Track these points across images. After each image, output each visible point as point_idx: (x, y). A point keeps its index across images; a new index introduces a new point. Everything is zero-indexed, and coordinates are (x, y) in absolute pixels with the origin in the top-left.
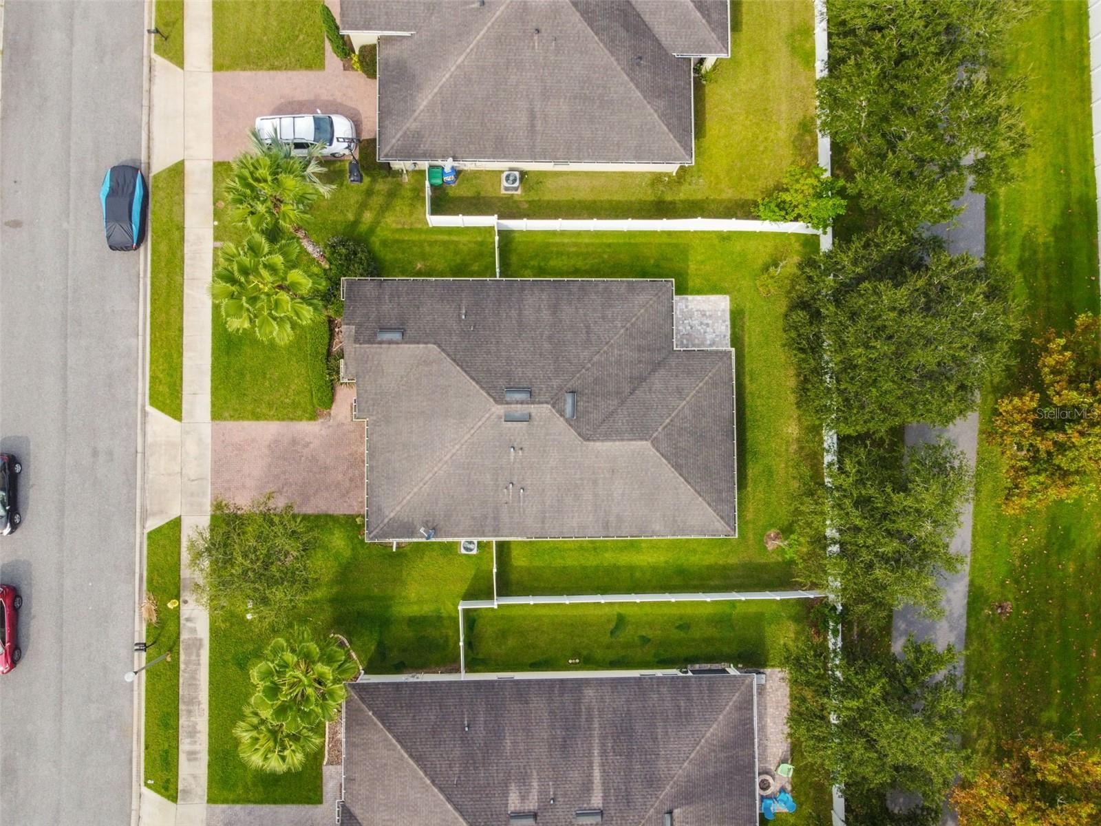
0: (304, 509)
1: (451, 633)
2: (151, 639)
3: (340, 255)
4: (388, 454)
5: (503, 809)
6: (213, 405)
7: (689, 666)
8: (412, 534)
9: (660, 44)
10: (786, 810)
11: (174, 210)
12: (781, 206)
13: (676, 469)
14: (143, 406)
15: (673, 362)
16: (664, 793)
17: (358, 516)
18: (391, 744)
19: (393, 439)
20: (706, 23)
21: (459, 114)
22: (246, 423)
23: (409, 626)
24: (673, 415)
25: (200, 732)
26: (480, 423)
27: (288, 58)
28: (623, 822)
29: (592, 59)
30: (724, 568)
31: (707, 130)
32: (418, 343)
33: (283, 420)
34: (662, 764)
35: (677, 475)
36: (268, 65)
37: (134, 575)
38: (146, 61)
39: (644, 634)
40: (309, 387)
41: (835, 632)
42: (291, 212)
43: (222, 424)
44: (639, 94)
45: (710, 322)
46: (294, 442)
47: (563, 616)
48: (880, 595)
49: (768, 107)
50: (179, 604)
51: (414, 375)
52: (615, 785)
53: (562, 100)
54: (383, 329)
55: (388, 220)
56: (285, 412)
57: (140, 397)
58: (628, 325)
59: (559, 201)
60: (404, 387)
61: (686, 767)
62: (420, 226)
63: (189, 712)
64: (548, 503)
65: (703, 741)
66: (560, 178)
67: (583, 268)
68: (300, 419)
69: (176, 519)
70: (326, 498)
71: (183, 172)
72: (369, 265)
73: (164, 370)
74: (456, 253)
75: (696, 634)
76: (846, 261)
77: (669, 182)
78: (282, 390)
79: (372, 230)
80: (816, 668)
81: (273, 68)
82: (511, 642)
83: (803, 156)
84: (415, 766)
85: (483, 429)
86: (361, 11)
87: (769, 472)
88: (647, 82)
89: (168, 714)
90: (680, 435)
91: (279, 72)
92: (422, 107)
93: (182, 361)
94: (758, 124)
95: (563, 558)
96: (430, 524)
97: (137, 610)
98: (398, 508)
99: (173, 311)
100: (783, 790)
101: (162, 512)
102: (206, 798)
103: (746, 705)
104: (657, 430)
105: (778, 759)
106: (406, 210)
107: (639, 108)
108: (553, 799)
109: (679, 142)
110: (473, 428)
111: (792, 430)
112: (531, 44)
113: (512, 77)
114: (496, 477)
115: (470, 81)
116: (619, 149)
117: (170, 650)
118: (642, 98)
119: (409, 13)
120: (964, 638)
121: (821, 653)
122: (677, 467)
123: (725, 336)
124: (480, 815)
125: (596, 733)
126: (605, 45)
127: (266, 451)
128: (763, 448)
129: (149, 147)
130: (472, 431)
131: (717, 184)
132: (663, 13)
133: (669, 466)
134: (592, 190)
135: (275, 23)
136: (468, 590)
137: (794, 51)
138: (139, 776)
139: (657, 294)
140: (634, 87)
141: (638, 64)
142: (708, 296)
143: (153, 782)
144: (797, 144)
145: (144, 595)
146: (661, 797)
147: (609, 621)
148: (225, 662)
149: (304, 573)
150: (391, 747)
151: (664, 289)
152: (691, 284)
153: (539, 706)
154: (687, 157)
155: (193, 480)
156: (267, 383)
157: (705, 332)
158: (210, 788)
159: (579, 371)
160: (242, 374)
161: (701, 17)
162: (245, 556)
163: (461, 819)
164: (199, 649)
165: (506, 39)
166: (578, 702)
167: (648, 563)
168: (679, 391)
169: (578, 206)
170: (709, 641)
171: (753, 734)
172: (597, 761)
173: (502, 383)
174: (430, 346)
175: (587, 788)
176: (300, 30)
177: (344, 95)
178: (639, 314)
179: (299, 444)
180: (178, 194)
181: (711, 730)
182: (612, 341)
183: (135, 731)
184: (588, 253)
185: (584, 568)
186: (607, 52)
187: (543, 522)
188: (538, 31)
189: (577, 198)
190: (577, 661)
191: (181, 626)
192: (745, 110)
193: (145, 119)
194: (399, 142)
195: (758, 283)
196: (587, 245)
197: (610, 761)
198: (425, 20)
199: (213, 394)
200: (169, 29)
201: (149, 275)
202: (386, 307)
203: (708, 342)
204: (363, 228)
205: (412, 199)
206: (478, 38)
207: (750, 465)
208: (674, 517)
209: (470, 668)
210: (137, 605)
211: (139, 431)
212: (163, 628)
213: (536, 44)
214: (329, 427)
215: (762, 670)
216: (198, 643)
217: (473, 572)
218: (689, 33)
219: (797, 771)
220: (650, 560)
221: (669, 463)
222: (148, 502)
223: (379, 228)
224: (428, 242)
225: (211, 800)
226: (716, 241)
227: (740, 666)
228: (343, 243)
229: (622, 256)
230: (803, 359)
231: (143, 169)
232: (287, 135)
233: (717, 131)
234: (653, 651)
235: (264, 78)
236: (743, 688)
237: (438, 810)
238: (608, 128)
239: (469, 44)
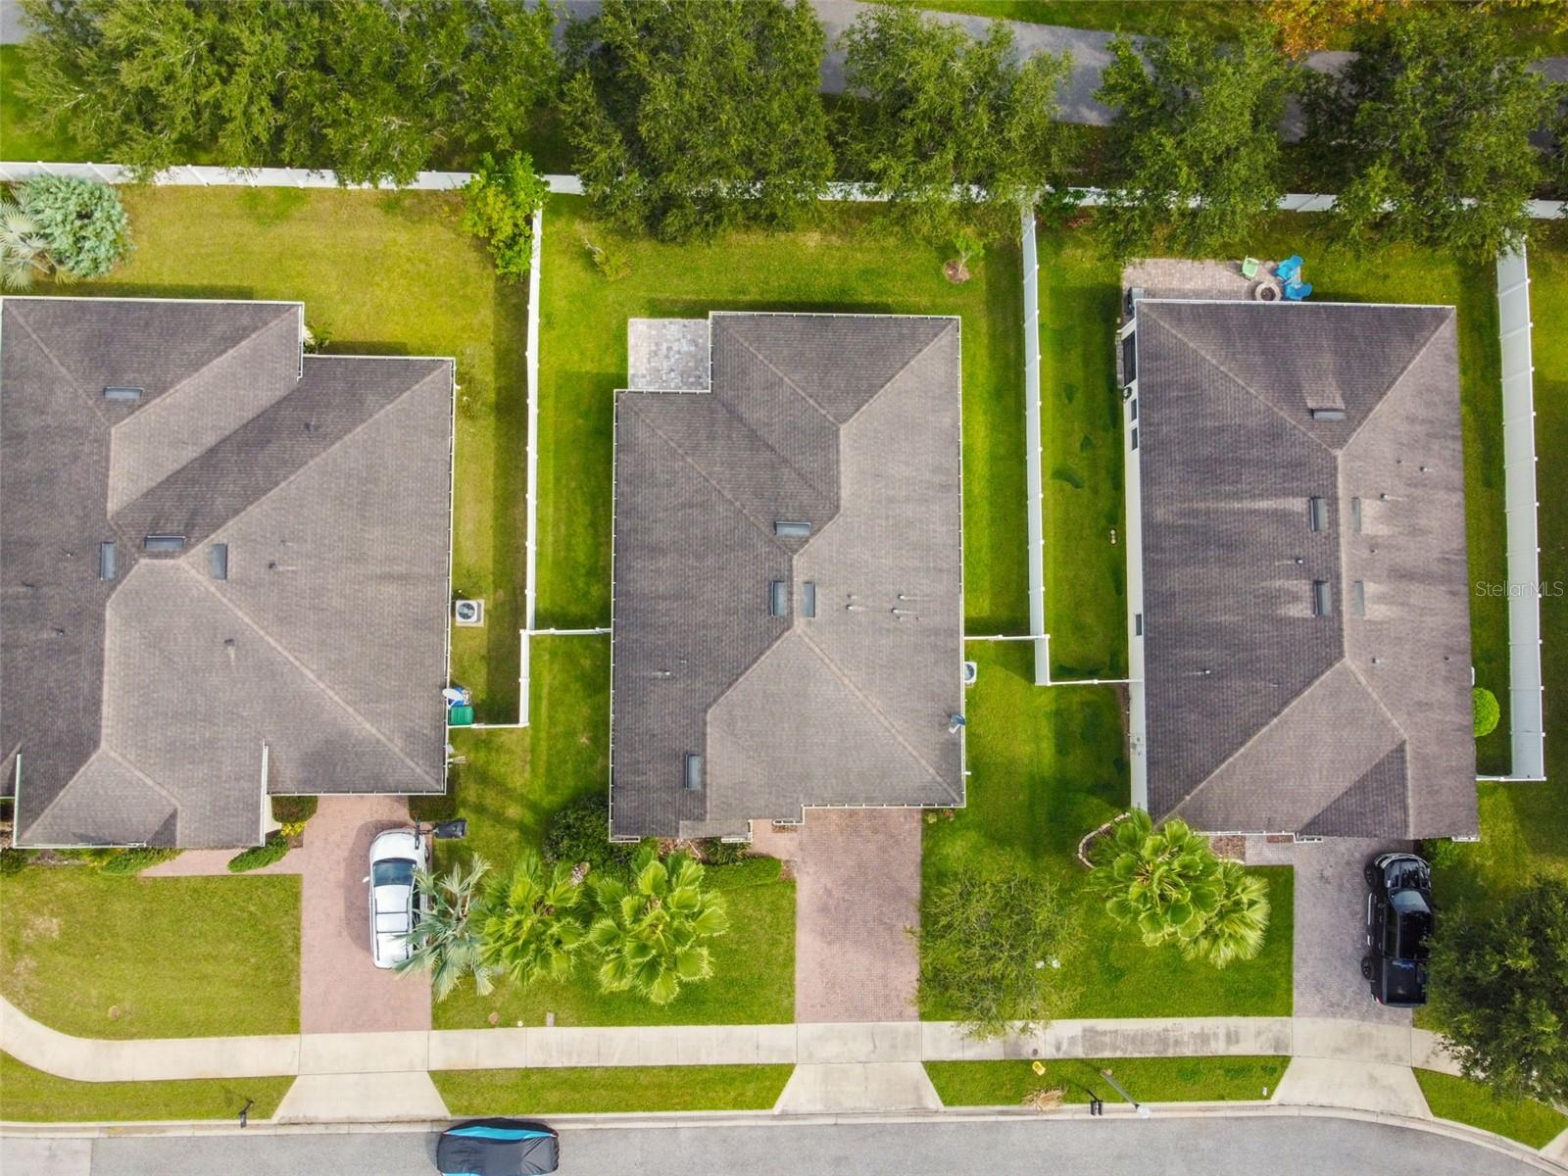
0: (914, 895)
1: (1076, 699)
2: (1084, 1096)
3: (570, 847)
4: (852, 777)
5: (1310, 624)
6: (773, 1021)
7: (1120, 387)
8: (956, 745)
9: (285, 398)
10: (1299, 270)
11: (501, 1082)
12: (512, 242)
13: (876, 393)
14: (774, 1117)
15: (728, 394)
16: (1289, 419)
17: (924, 821)
18: (1227, 770)
19: (830, 769)
20: (258, 333)
21: (384, 679)
22: (798, 976)
23: (1068, 754)
24: (803, 395)
25: (1203, 1029)
26: (817, 650)
27: (283, 927)
28: (1325, 471)
29: (311, 491)
30: (993, 337)
31: (395, 340)
32: (704, 734)
33: (794, 924)
34: (1252, 422)
35: (882, 391)
36: (291, 955)
37: (1001, 1123)
38: (282, 1131)
39: (1078, 445)
40: (751, 890)
41: (1079, 196)
42: (558, 889)
43: (798, 1008)
44: (359, 429)
45: (665, 345)
46: (824, 909)
47: (1055, 550)
48: (1039, 133)
49: (363, 255)
50: (1040, 1061)
51: (746, 740)
52: (1278, 481)
53: (367, 536)
54: (685, 781)
55: (518, 784)
56: (783, 923)
57: (760, 1123)
58: (680, 451)
59: (495, 547)
60: (763, 754)
61: (1256, 391)
62: (528, 739)
63: (1177, 1043)
64: (917, 563)
65: (1222, 368)
66: (463, 544)
67: (589, 516)
68: (793, 903)
69: (925, 1068)
70: (900, 865)
71: (446, 1072)
72: (585, 808)
73: (725, 1091)
74: (566, 689)
75: (1078, 375)
76: (603, 156)
77: (470, 396)
78: (754, 927)
79: (533, 807)
80: (1131, 220)
81: (296, 948)
82: (1089, 619)
83: (433, 211)
84: (1256, 737)
85: (823, 646)
86: (233, 816)
87: (867, 274)
88: (341, 417)
89: (1179, 1071)
90: (830, 387)
91: (303, 939)
92: (374, 731)
93: (713, 1066)
94: (388, 270)
95: (979, 550)
96: (944, 721)
97: (1045, 1117)
98: (924, 763)
99: (644, 1079)
100: (1274, 272)
101: (917, 1088)
102: (1284, 1018)
103: (1174, 312)
104: (825, 416)
105: (1235, 276)
106: (505, 758)
107: (378, 429)
108: (1297, 560)
109: (423, 378)
110: (822, 660)
111: (812, 240)
112: (290, 575)
113: (334, 604)
114: (884, 632)
115: (339, 662)
116: (434, 460)
117: (1098, 1070)
118: (364, 425)
119: (237, 748)
120: (1080, 31)
121: (1110, 214)
122: (872, 391)
123: (685, 326)
124: (1317, 653)
125: (1212, 505)
126: (291, 473)
127: (836, 947)
128: (836, 281)
129: (409, 1122)
130: (827, 660)
131: (472, 330)
132: (242, 392)
133: (871, 401)
134: (481, 502)
135: (231, 946)
136: (1022, 676)
137: (281, 216)
138: (1257, 1108)
139: (636, 413)
140: (350, 436)
141: (317, 428)
142: (629, 347)
143: (1265, 1089)
144: (416, 218)
145: (1026, 1108)
146: (1294, 423)
147: (1062, 490)
148: (1113, 997)
149: (1013, 884)
150: (1231, 769)
151: (629, 403)
152: (613, 370)
153: (1176, 579)
154: (444, 367)
155: (875, 1046)
156: (745, 948)
157: (679, 352)
158: (1272, 1014)
159: (746, 517)
160: (732, 983)
161: (248, 340)
162: (992, 959)
163: (1323, 678)
164: (1097, 1032)
165: (282, 611)
166: (1172, 529)
167: (987, 436)
168: (769, 386)
169: (501, 521)
170: (1087, 360)
171: (1210, 305)
172: (1247, 504)
173: (762, 620)
174: (709, 717)
175: (1282, 517)
176: (242, 910)
177: (338, 846)
178: (665, 437)
179: (826, 904)
180: (478, 1078)
181: (1208, 357)
182: (704, 473)
183: (1201, 1114)
184: (568, 509)
185: (993, 520)
186: (301, 471)
187: (941, 570)
188: (271, 566)
189: (491, 523)
190: (1113, 532)
191: (1067, 1057)
192: (367, 288)
193: (368, 1129)
194: (421, 762)
195: (612, 279)
196: (557, 509)
197: (1248, 487)
198: (247, 726)
199: (757, 1022)
200: (236, 1098)
201: (592, 1115)
202: (653, 781)
203: (693, 348)
204: (529, 818)
205: (489, 750)
206: (279, 648)
207: (858, 298)
208: (934, 398)
209: (1123, 672)
210: (1039, 1118)
211: (807, 1122)
212: (1069, 1081)
213: (290, 568)
214: (804, 862)
215: (1125, 293)
216: (1088, 1034)
217: (998, 668)
218: (269, 358)
219: (1252, 253)
220: (982, 434)
221: (867, 401)
222: (904, 1107)
223: (530, 796)
224: (550, 728)
225: (1288, 1012)
226: (554, 334)
227: (1119, 321)
228: (554, 845)
229: (574, 462)
230: (730, 220)
231: (440, 1129)
232: (402, 922)
233: (397, 327)
234: (1101, 433)
235: (311, 962)
236: (1154, 316)
237: (1310, 708)
238: (405, 474)
239: (287, 662)
